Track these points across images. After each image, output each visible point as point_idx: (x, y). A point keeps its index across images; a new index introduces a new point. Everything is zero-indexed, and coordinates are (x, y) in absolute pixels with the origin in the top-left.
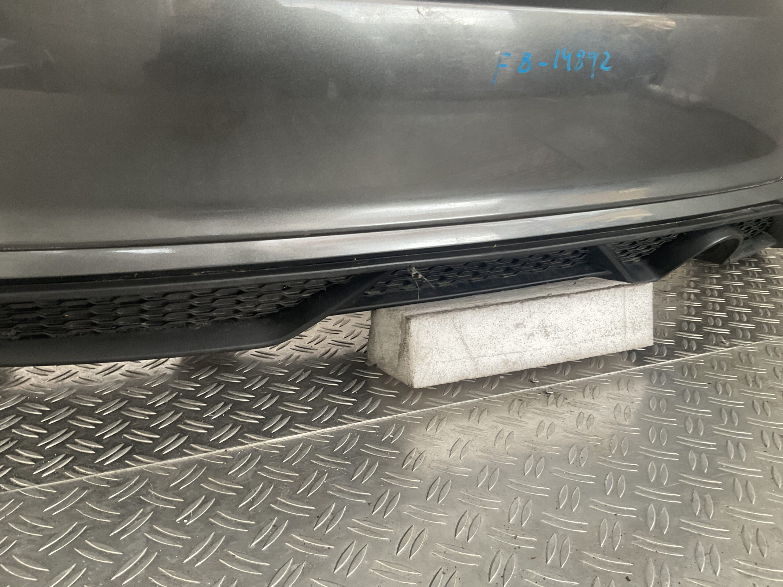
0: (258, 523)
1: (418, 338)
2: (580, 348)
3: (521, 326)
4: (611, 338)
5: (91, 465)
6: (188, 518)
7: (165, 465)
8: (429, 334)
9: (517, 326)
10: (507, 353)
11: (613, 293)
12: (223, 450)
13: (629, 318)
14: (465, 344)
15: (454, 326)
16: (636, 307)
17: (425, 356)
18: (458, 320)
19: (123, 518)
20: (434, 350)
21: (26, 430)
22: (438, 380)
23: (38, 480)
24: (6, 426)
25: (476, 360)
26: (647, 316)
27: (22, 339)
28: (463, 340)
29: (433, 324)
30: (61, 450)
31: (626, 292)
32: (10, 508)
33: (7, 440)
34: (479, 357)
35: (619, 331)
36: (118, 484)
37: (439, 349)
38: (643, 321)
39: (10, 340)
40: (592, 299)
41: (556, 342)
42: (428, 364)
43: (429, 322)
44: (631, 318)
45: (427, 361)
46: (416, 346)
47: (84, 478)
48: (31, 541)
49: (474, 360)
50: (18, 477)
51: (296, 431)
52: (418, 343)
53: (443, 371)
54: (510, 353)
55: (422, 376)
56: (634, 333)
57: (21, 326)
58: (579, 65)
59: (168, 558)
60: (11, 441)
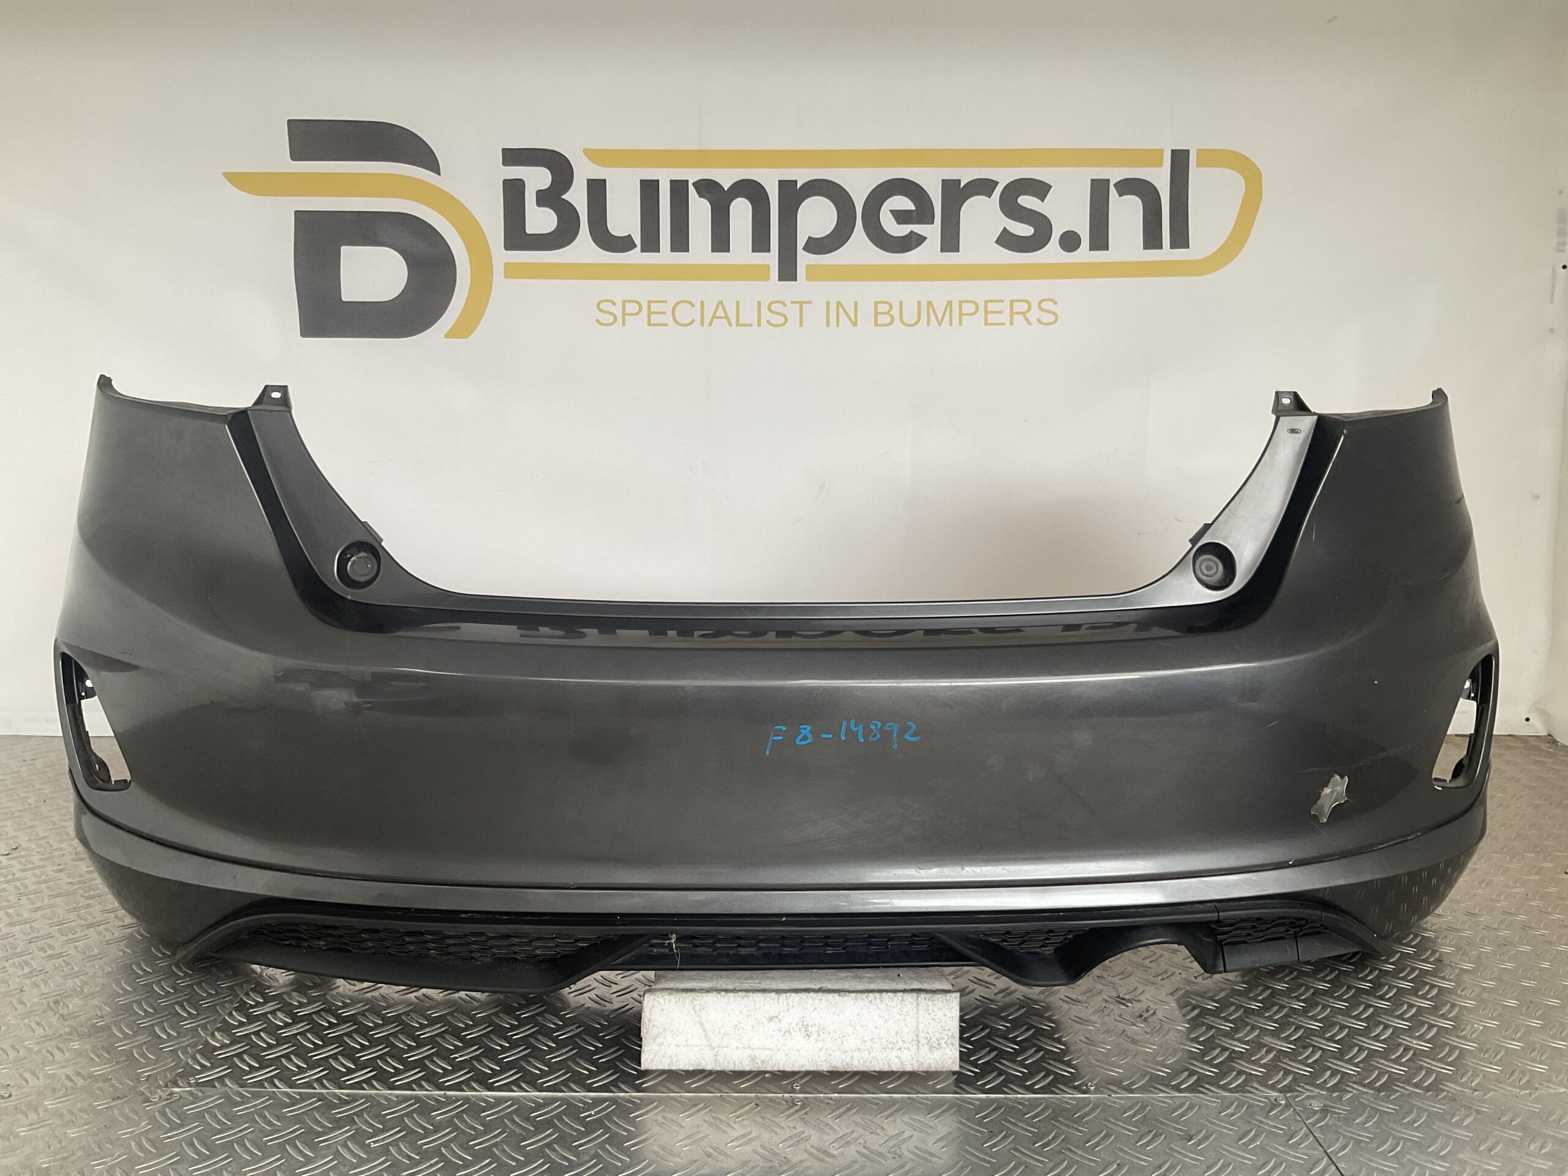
0: (421, 1158)
1: (650, 1015)
2: (852, 1057)
3: (776, 1020)
4: (894, 1053)
5: (337, 1081)
6: (374, 1142)
7: (391, 1094)
9: (771, 1019)
10: (755, 1049)
11: (900, 998)
12: (443, 1092)
13: (923, 1031)
14: (704, 1030)
15: (694, 1008)
16: (933, 1019)
17: (657, 1036)
18: (698, 1002)
19: (332, 1130)
20: (668, 1032)
21: (308, 1038)
22: (669, 1064)
23: (292, 1085)
24: (295, 1032)
25: (716, 1050)
26: (950, 1033)
27: (333, 949)
28: (702, 1025)
29: (669, 1002)
30: (323, 1063)
31: (920, 998)
32: (262, 1103)
33: (290, 1045)
34: (720, 1047)
35: (907, 1045)
36: (346, 1103)
37: (673, 1030)
38: (943, 1038)
39: (320, 949)
40: (871, 1002)
41: (820, 1045)
42: (661, 1045)
43: (665, 1000)
44: (925, 1032)
45: (658, 1041)
46: (647, 1022)
47: (324, 1091)
48: (262, 1131)
49: (714, 1049)
50: (280, 1080)
51: (516, 1089)
52: (650, 1021)
53: (676, 1056)
54: (760, 1048)
55: (651, 1057)
56: (931, 1051)
57: (330, 939)
58: (875, 735)
59: (341, 1168)
60: (292, 1046)
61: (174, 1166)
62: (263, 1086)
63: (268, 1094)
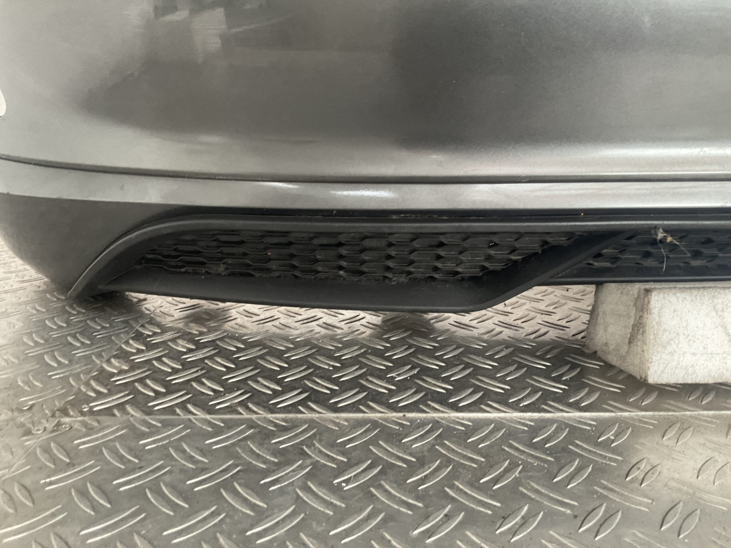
0: (426, 506)
1: (660, 317)
5: (265, 404)
6: (347, 481)
7: (337, 418)
8: (675, 314)
12: (401, 414)
17: (668, 343)
18: (720, 301)
19: (279, 466)
20: (682, 337)
21: (218, 362)
22: (684, 377)
23: (211, 411)
24: (201, 356)
27: (229, 275)
28: (725, 328)
29: (683, 301)
30: (242, 385)
32: (177, 433)
33: (198, 368)
36: (284, 430)
37: (688, 336)
39: (219, 275)
42: (672, 353)
43: (678, 298)
45: (669, 349)
46: (656, 327)
47: (254, 417)
48: (183, 471)
50: (195, 405)
51: (488, 409)
52: (659, 324)
53: (692, 366)
55: (661, 368)
57: (230, 261)
59: (314, 525)
60: (201, 370)
61: (58, 529)
62: (174, 413)
63: (183, 422)
